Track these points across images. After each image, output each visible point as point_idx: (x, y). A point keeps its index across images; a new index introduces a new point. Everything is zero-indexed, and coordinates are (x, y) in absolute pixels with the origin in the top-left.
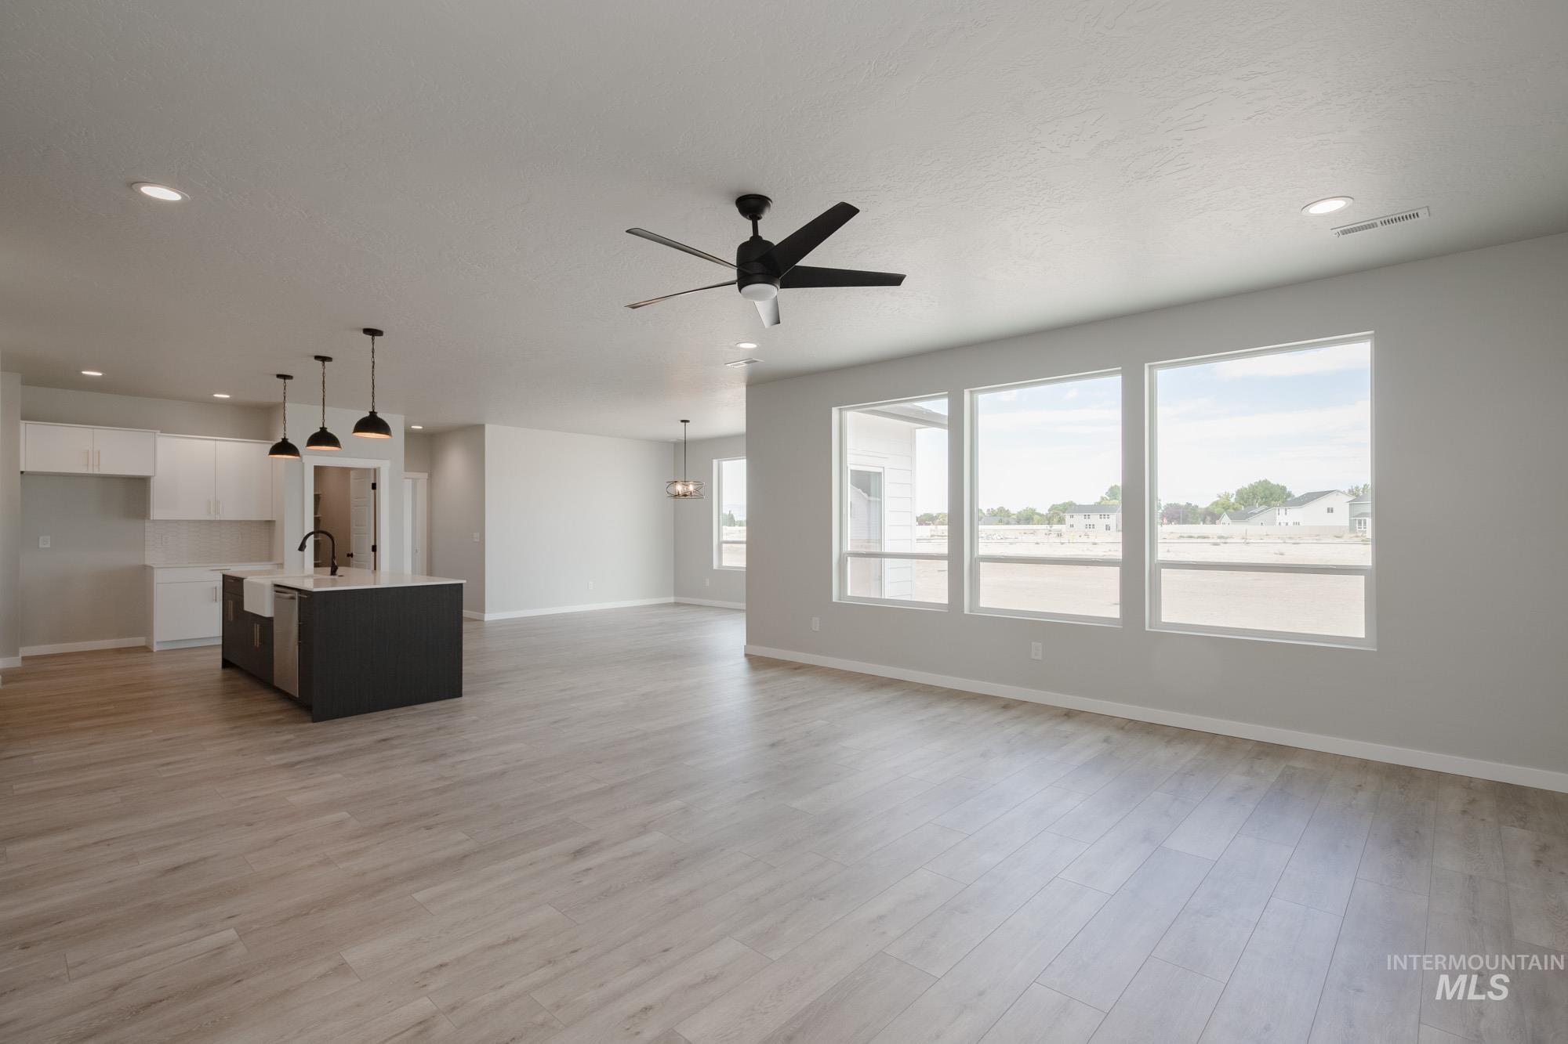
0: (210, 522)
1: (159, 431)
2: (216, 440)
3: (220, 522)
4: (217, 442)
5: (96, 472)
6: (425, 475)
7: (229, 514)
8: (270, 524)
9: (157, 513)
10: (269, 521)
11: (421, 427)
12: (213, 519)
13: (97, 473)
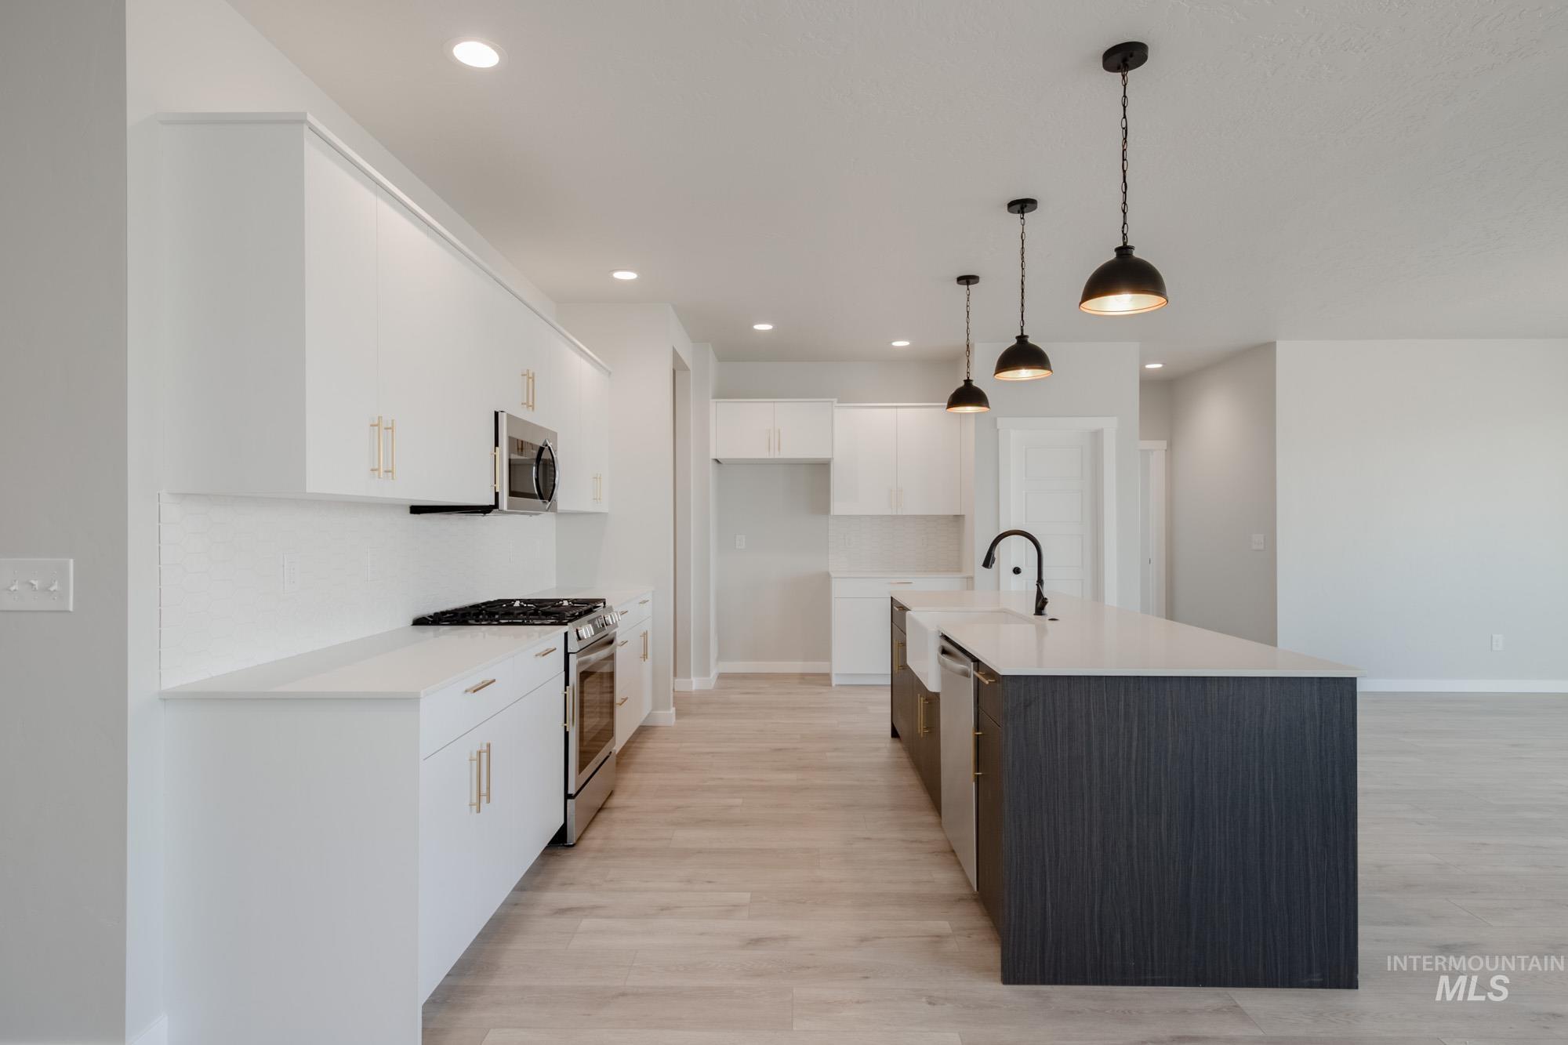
0: (894, 518)
1: (835, 400)
2: (896, 407)
3: (904, 517)
4: (899, 409)
5: (777, 455)
6: (1163, 444)
7: (914, 506)
8: (958, 518)
9: (838, 507)
10: (956, 516)
11: (1159, 366)
12: (894, 513)
13: (777, 457)
